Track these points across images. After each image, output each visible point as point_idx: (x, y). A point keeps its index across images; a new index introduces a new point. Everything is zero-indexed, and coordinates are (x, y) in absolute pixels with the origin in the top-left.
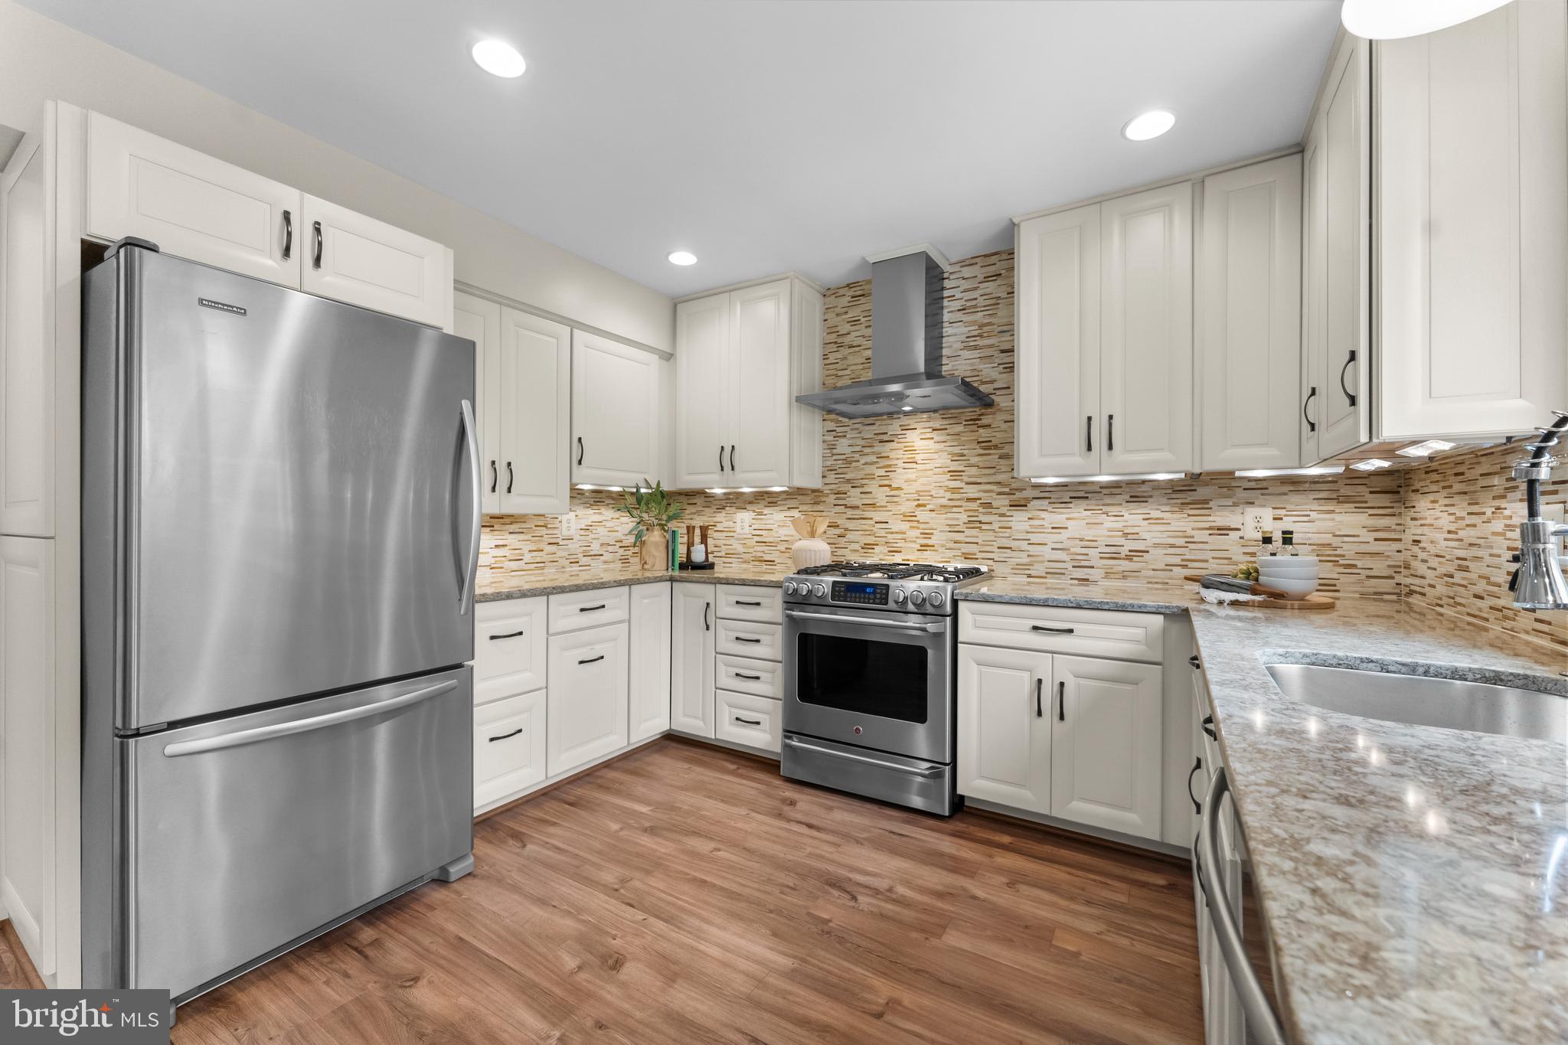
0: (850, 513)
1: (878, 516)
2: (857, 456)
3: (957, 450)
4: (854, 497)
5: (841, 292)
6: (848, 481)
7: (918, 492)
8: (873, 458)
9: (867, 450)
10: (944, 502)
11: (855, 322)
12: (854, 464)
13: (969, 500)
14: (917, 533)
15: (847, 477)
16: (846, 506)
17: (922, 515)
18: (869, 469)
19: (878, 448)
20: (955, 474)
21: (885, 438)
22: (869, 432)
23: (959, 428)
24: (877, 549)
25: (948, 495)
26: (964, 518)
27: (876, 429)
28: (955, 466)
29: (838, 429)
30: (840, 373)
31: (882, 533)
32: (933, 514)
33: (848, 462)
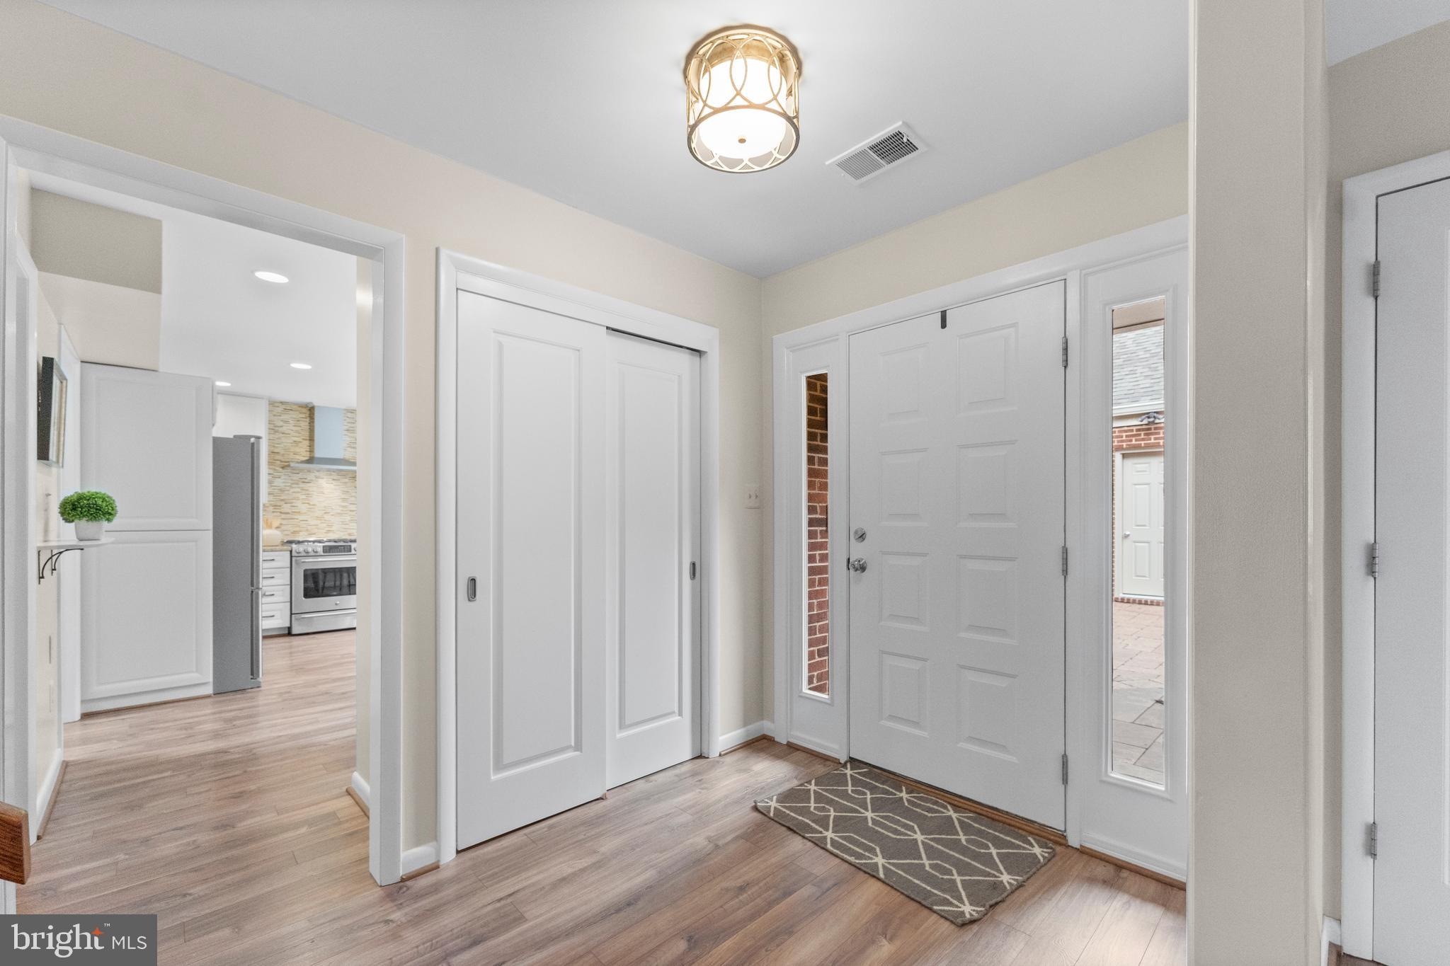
0: (283, 516)
1: (301, 518)
2: (288, 488)
3: (346, 489)
4: (286, 508)
5: (276, 405)
6: (282, 500)
7: (325, 507)
8: (299, 490)
9: (294, 486)
10: (339, 511)
11: (286, 422)
12: (286, 492)
13: (351, 511)
14: (324, 525)
15: (282, 498)
16: (281, 513)
17: (326, 517)
18: (295, 495)
19: (302, 485)
20: (344, 500)
21: (306, 481)
22: (296, 477)
23: (347, 480)
24: (301, 533)
25: (341, 509)
26: (349, 518)
27: (300, 476)
28: (343, 496)
29: (275, 474)
30: (277, 445)
31: (305, 526)
32: (333, 517)
33: (282, 491)
